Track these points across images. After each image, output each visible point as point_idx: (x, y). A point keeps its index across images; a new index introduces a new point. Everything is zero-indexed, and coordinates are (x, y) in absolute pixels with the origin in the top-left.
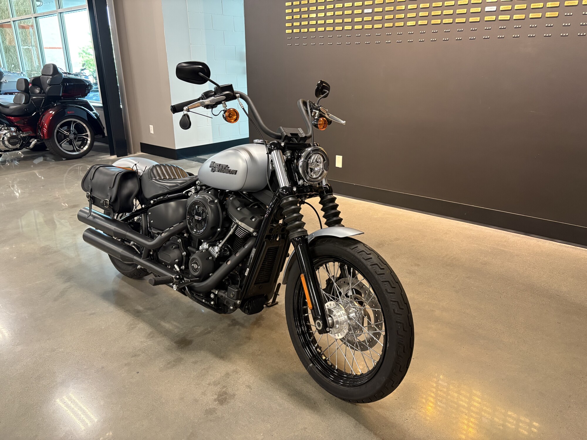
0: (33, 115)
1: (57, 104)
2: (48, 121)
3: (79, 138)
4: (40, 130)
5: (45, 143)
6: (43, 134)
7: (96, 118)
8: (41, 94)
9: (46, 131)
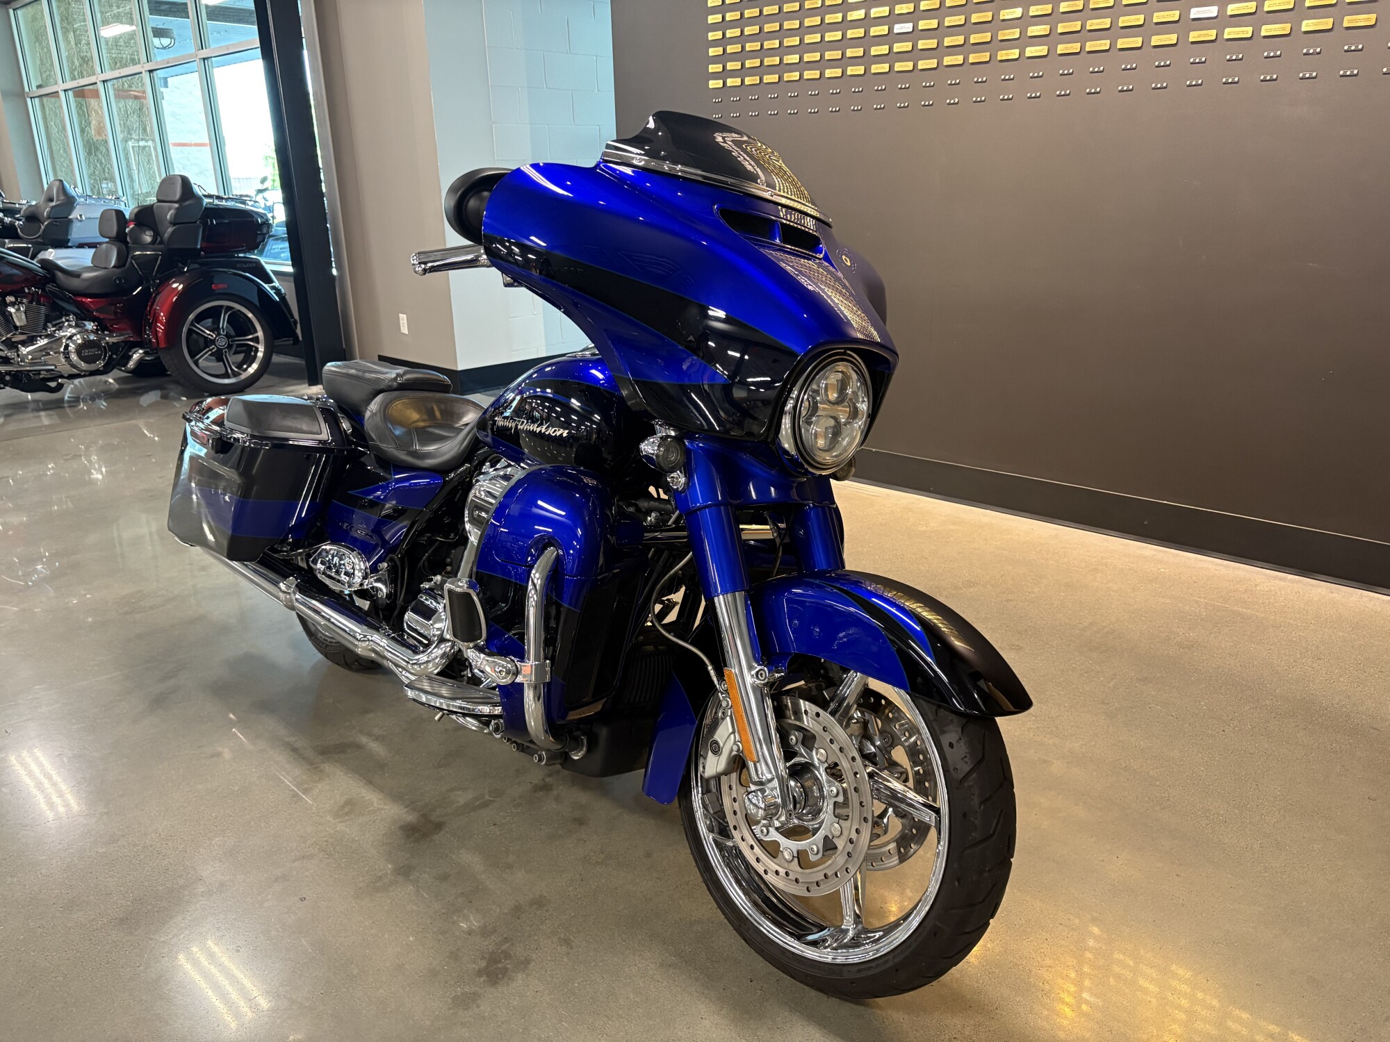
0: (134, 293)
1: (190, 268)
2: (167, 306)
3: (239, 346)
4: (150, 328)
5: (161, 357)
6: (157, 339)
7: (278, 300)
8: (156, 246)
9: (160, 328)
